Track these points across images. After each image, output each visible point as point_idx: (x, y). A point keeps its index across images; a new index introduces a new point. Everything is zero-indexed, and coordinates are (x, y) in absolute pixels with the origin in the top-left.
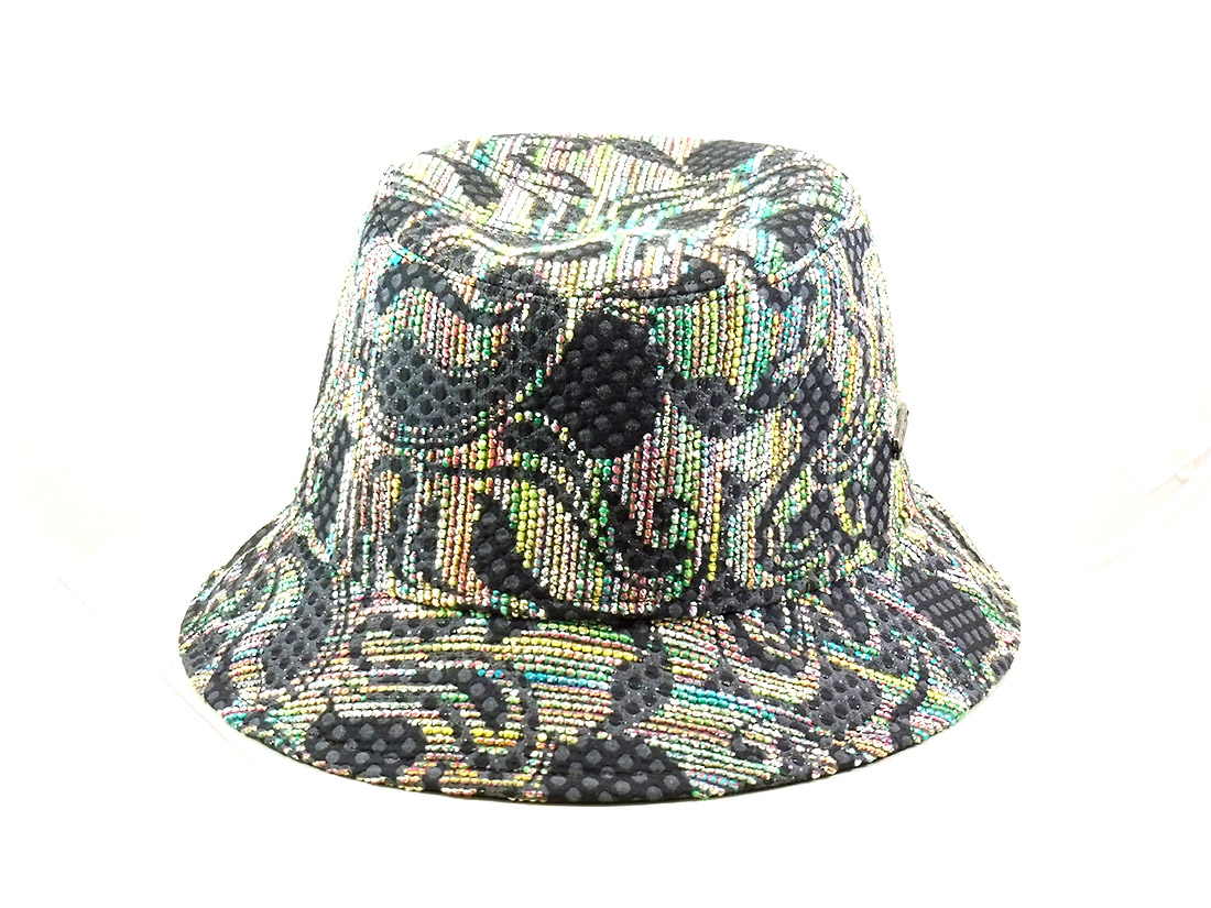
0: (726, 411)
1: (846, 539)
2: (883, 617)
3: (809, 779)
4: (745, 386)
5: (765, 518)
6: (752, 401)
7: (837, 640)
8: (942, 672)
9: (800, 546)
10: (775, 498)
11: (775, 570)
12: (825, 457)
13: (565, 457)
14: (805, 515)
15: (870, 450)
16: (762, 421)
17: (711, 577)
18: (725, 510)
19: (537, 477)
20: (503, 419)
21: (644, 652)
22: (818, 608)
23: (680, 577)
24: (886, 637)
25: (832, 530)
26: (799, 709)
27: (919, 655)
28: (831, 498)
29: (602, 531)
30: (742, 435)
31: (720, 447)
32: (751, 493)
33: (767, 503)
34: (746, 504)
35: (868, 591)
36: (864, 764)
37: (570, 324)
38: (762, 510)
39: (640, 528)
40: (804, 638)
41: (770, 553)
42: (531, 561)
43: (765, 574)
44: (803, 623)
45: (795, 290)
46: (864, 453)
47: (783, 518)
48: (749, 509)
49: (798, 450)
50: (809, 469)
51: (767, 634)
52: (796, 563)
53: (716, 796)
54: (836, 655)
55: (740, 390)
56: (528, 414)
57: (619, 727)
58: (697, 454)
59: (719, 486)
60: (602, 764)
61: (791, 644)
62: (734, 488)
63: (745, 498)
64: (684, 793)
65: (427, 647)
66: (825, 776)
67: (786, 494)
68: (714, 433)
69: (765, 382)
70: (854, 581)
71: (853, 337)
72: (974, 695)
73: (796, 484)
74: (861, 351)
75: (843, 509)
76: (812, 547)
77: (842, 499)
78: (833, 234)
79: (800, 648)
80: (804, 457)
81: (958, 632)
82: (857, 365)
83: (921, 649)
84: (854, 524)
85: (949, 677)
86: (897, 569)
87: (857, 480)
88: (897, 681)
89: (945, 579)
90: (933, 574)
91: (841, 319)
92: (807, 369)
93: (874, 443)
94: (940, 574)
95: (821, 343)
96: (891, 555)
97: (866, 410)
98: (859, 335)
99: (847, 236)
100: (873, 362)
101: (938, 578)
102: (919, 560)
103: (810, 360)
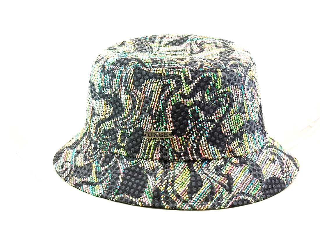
2: (114, 167)
5: (98, 124)
6: (99, 94)
7: (98, 162)
8: (105, 186)
9: (105, 137)
10: (102, 121)
14: (109, 131)
15: (133, 128)
16: (101, 100)
18: (92, 116)
24: (106, 170)
25: (114, 139)
27: (106, 178)
28: (117, 132)
30: (96, 101)
31: (93, 101)
32: (97, 116)
33: (100, 121)
35: (118, 160)
41: (98, 133)
43: (95, 137)
45: (108, 72)
46: (130, 128)
47: (103, 128)
48: (96, 120)
49: (111, 114)
50: (113, 121)
51: (91, 151)
52: (102, 140)
54: (94, 165)
55: (97, 89)
59: (91, 110)
61: (92, 156)
68: (92, 97)
69: (101, 91)
70: (117, 156)
71: (129, 95)
72: (105, 195)
73: (109, 122)
74: (132, 100)
75: (119, 137)
76: (107, 139)
77: (120, 134)
78: (133, 67)
79: (92, 158)
80: (112, 117)
81: (126, 186)
82: (130, 103)
83: (108, 178)
84: (121, 142)
85: (106, 188)
86: (134, 164)
87: (127, 133)
88: (95, 178)
89: (147, 178)
90: (146, 174)
91: (124, 88)
92: (113, 95)
93: (135, 127)
94: (148, 176)
95: (116, 90)
96: (136, 160)
97: (132, 117)
98: (132, 96)
99: (141, 71)
100: (137, 106)
101: (146, 176)
102: (146, 169)
103: (114, 93)
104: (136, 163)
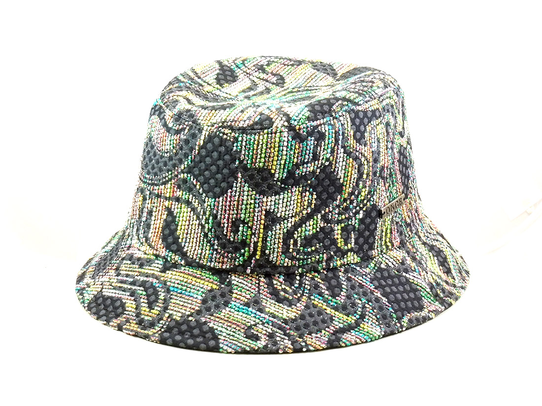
0: (269, 184)
1: (339, 250)
2: (353, 287)
3: (277, 352)
4: (279, 175)
5: (289, 235)
6: (283, 181)
7: (321, 294)
8: (374, 317)
9: (309, 250)
10: (296, 226)
11: (293, 258)
12: (330, 211)
13: (198, 196)
14: (315, 236)
15: (361, 212)
16: (289, 191)
17: (257, 257)
18: (267, 228)
19: (188, 203)
20: (177, 176)
21: (223, 286)
22: (316, 279)
23: (243, 255)
24: (348, 297)
25: (331, 245)
26: (285, 321)
27: (364, 307)
28: (332, 230)
29: (210, 230)
30: (277, 196)
31: (265, 200)
32: (282, 222)
33: (291, 228)
34: (278, 227)
35: (349, 275)
36: (308, 351)
37: (202, 138)
38: (287, 230)
39: (225, 231)
40: (303, 291)
41: (291, 250)
42: (182, 239)
43: (287, 260)
44: (305, 284)
45: (310, 134)
46: (357, 213)
47: (300, 236)
48: (280, 230)
49: (313, 206)
50: (319, 216)
51: (283, 286)
52: (306, 257)
53: (231, 353)
54: (317, 301)
55: (277, 175)
56: (186, 175)
57: (199, 316)
58: (252, 202)
59: (263, 217)
60: (186, 331)
61: (295, 293)
62: (272, 219)
63: (278, 224)
64: (216, 349)
65: (140, 270)
66: (285, 352)
67: (304, 226)
68: (262, 193)
69: (291, 174)
70: (342, 270)
71: (351, 159)
72: (388, 330)
73: (310, 222)
74: (357, 166)
75: (339, 236)
76: (317, 251)
77: (340, 232)
78: (346, 111)
79: (299, 295)
80: (316, 210)
81: (397, 301)
82: (353, 172)
83: (366, 305)
84: (346, 244)
85: (378, 320)
86: (374, 268)
87: (351, 224)
88: (345, 317)
89: (405, 277)
90: (399, 274)
91: (342, 150)
92: (318, 170)
93: (364, 209)
94: (404, 274)
95: (328, 160)
96: (373, 261)
97: (359, 193)
98: (356, 159)
99: (357, 113)
100: (365, 172)
101: (402, 276)
102: (393, 266)
103: (321, 166)
104: (375, 265)
